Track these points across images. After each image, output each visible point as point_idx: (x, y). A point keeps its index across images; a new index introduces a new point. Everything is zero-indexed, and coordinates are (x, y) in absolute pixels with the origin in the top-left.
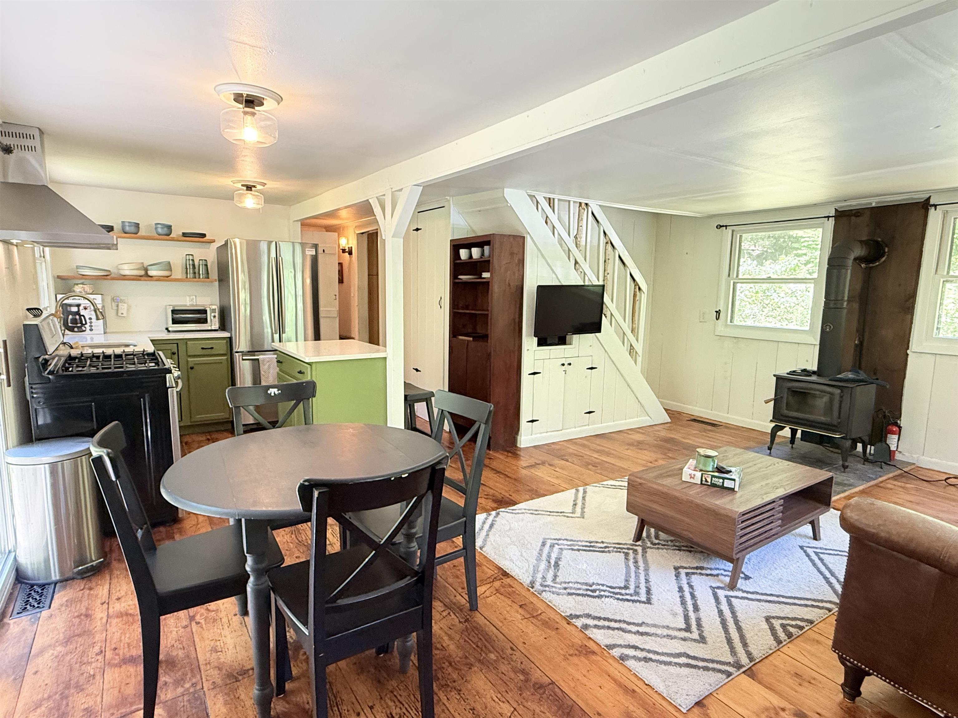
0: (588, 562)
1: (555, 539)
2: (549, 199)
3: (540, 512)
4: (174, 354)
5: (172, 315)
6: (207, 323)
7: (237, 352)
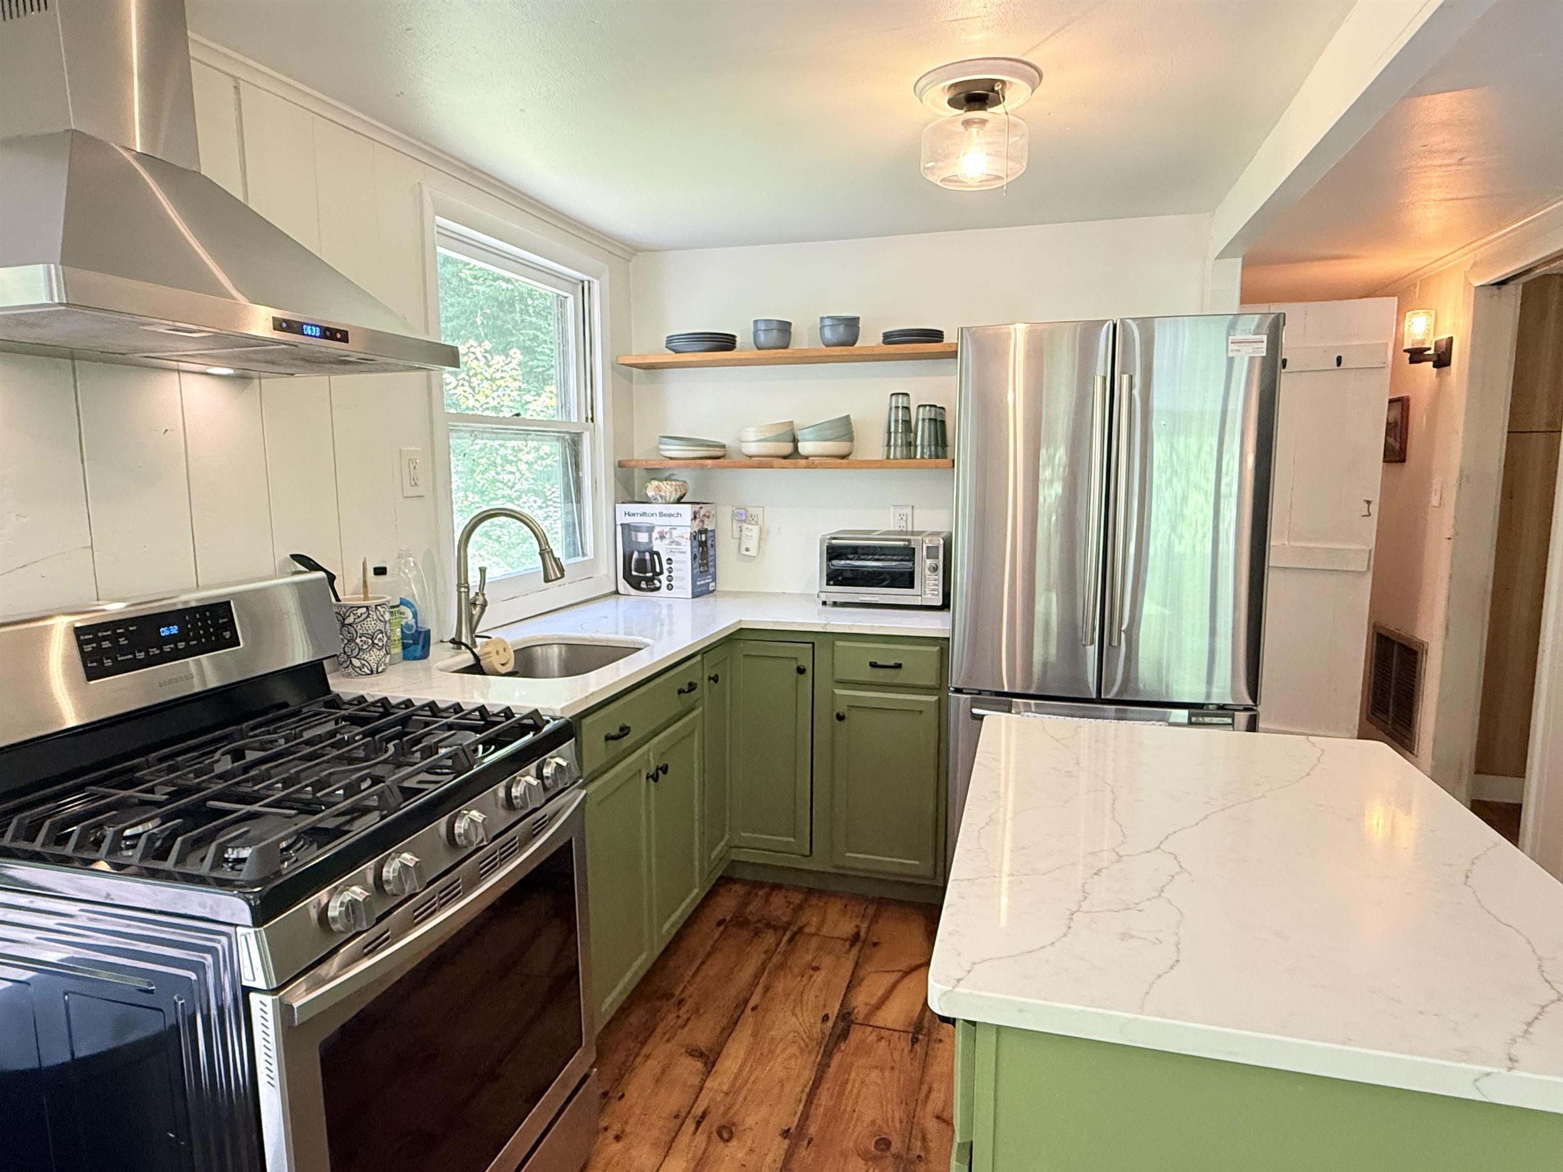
4: (801, 671)
5: (830, 559)
6: (912, 586)
7: (958, 691)
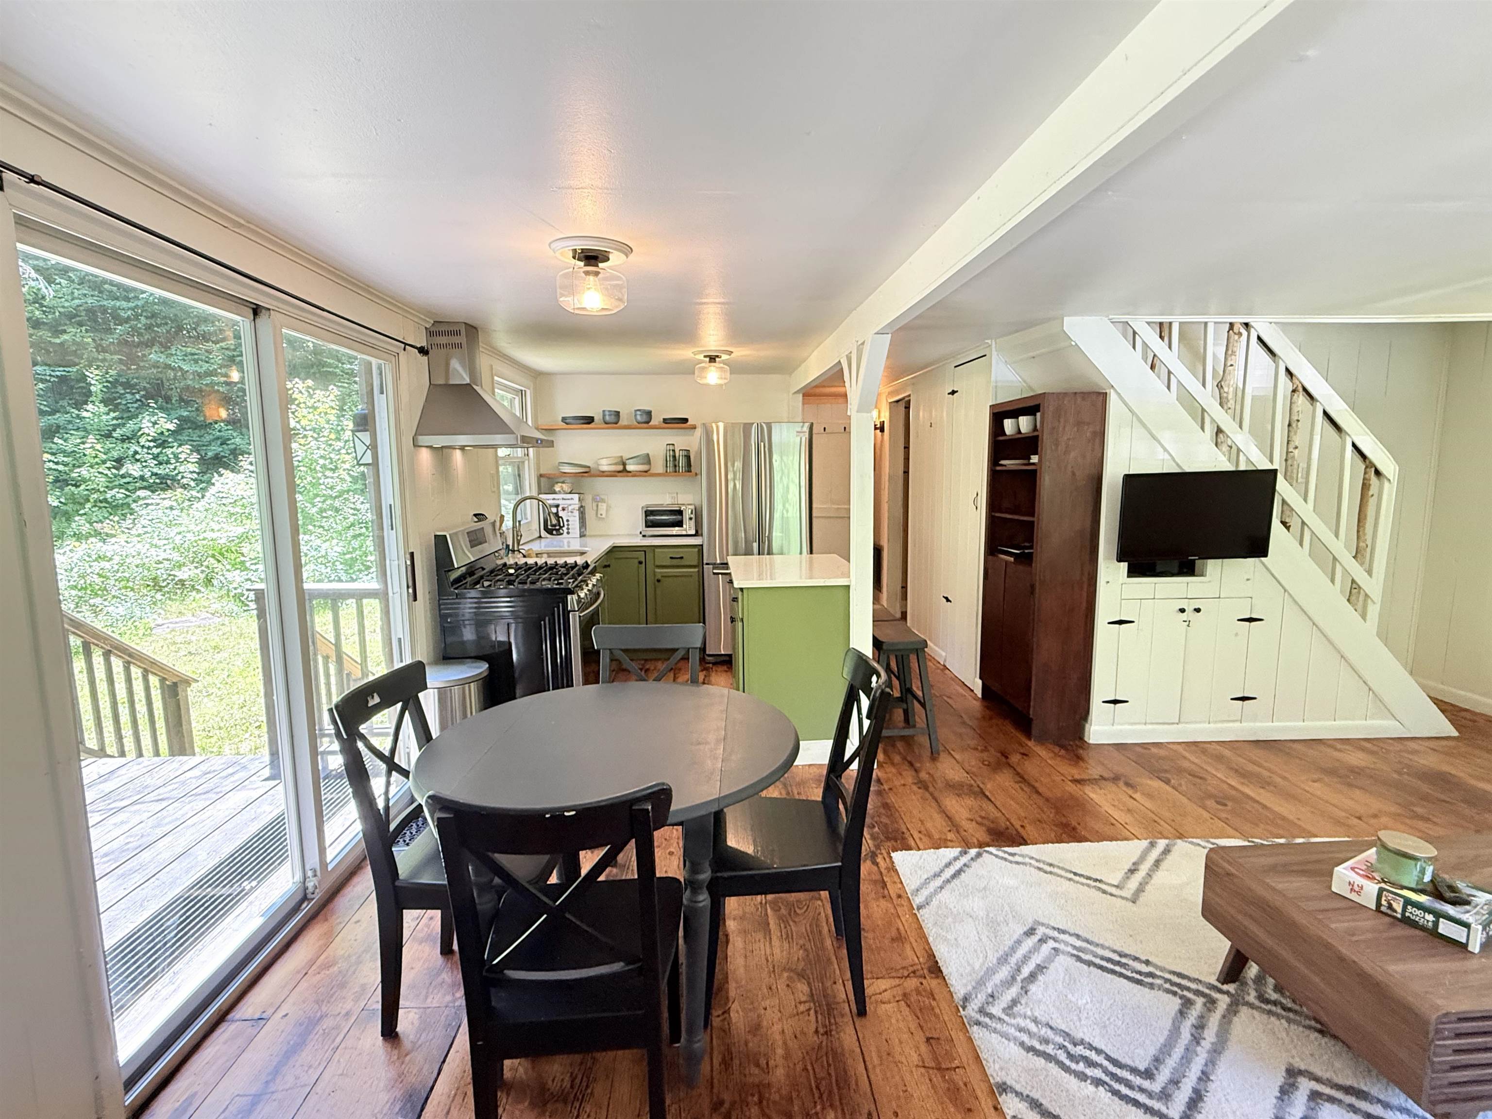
0: (1095, 993)
1: (1054, 929)
2: (1161, 324)
3: (1056, 870)
4: (640, 563)
5: (646, 516)
6: (682, 526)
7: (707, 564)
